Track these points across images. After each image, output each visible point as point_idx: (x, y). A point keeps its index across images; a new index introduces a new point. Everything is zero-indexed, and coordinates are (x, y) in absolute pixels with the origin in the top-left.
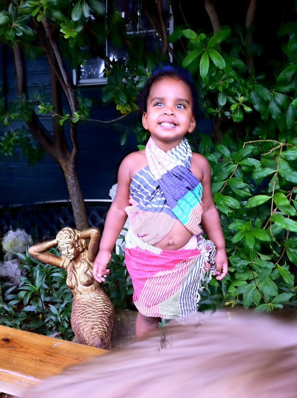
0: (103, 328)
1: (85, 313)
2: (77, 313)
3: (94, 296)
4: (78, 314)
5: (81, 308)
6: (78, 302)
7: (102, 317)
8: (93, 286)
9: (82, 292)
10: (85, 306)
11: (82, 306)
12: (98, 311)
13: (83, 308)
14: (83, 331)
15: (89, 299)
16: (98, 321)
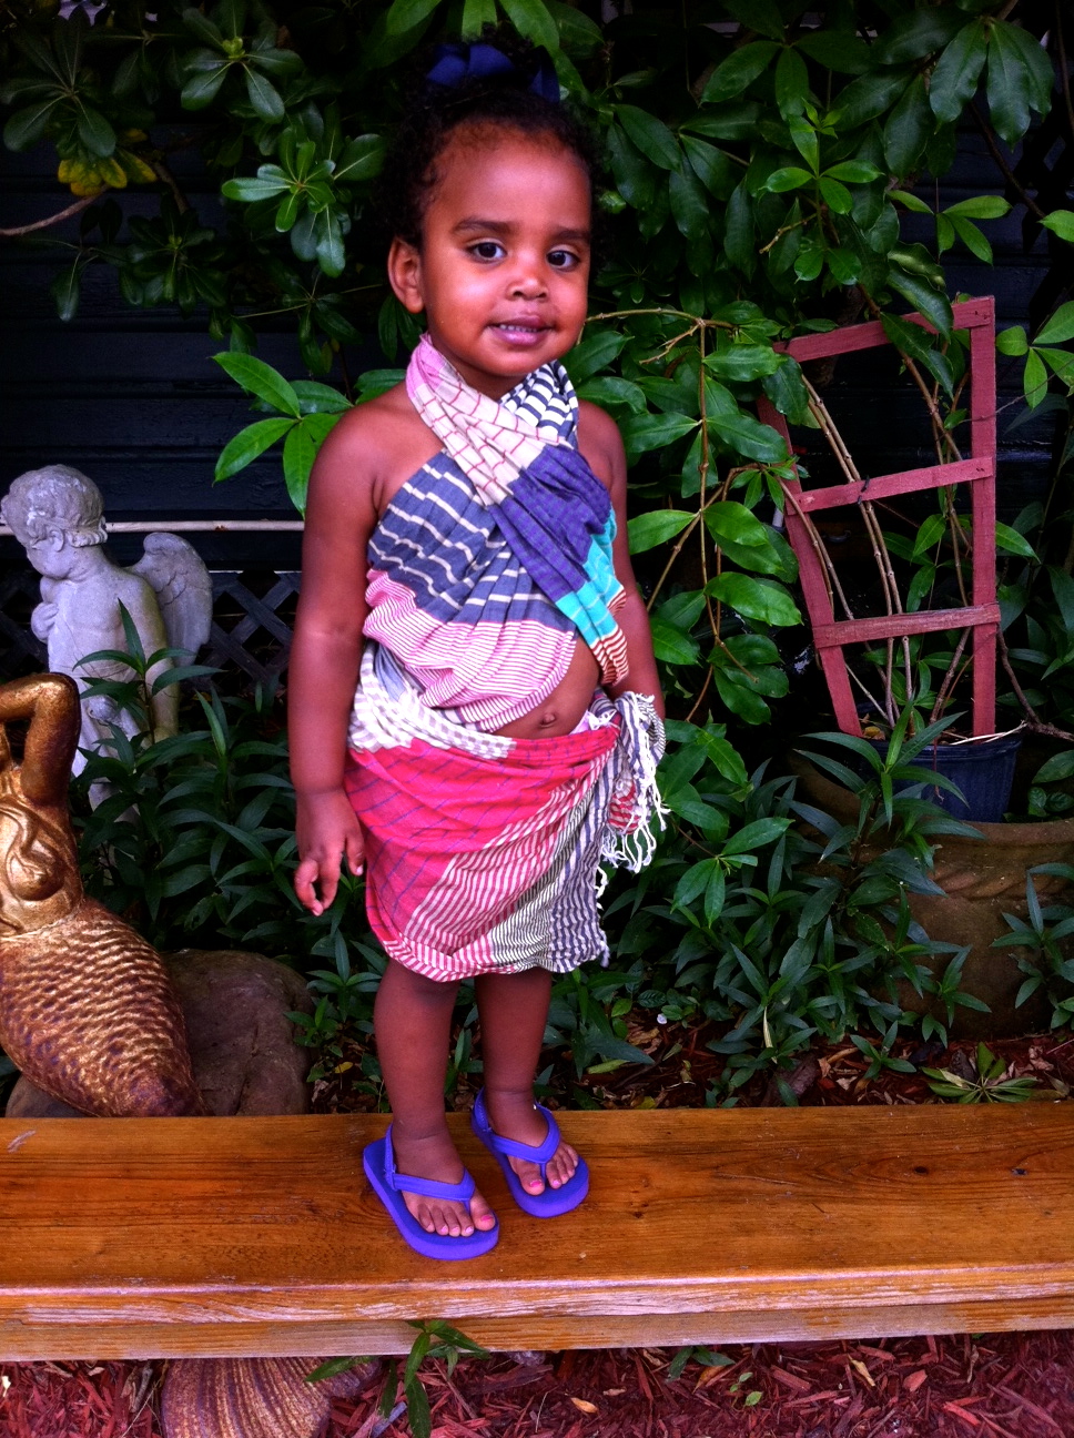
0: (158, 1041)
1: (62, 1000)
2: (25, 1004)
3: (73, 931)
4: (29, 1009)
5: (33, 983)
6: (12, 964)
7: (141, 1002)
8: (64, 893)
9: (22, 923)
10: (50, 972)
11: (35, 973)
12: (110, 981)
13: (45, 982)
14: (73, 1065)
15: (58, 942)
16: (131, 1020)
